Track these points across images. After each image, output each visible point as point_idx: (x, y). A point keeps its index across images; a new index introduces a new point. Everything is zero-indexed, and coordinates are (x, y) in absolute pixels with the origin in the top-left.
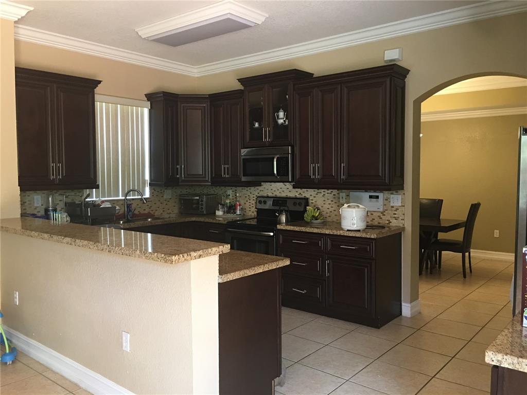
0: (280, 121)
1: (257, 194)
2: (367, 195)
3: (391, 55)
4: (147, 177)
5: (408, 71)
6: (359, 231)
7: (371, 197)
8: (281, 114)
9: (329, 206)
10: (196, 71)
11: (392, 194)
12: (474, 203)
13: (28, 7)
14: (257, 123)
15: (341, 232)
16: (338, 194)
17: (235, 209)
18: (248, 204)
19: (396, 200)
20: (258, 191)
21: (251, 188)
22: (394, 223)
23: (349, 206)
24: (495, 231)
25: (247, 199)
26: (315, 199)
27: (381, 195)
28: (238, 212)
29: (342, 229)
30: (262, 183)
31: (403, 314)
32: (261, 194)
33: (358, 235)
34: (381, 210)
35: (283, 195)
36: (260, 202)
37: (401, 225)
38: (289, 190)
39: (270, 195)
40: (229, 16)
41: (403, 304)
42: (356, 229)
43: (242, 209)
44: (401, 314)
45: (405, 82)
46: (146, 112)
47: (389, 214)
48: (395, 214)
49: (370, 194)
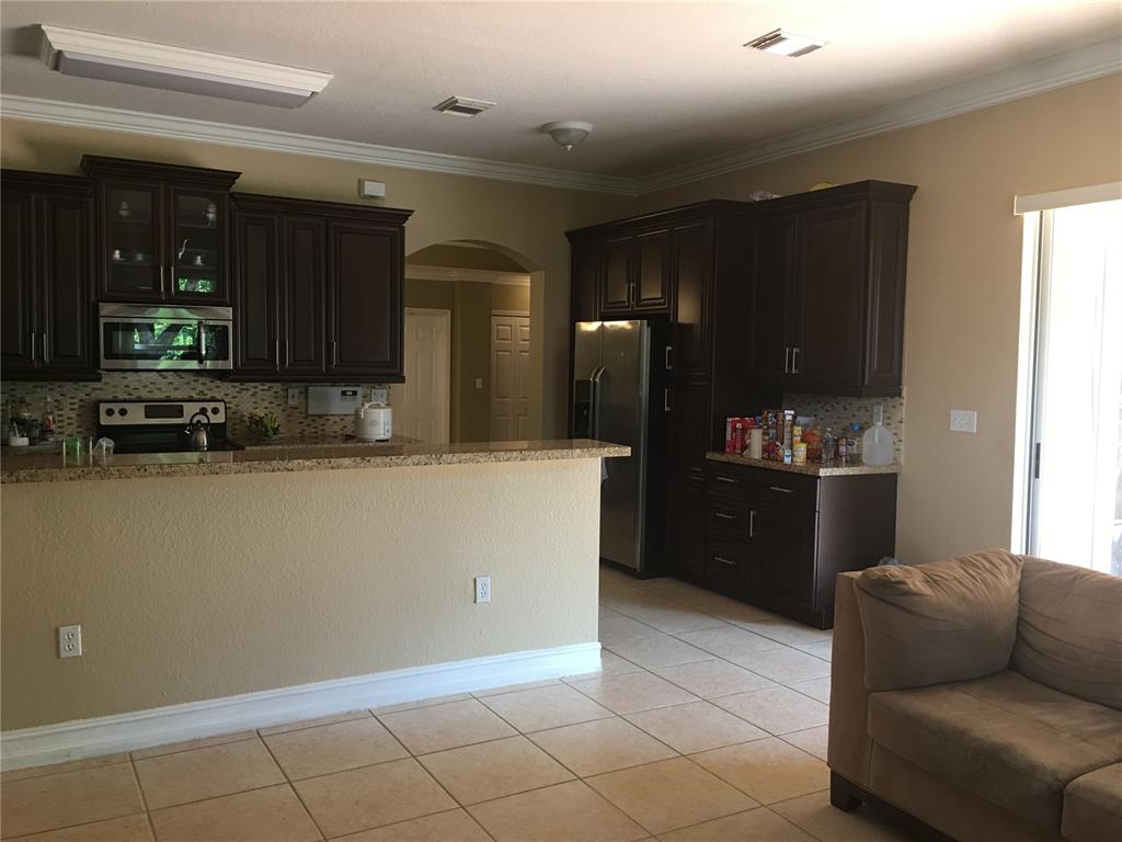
1: (83, 397)
2: (338, 390)
3: (375, 189)
7: (344, 393)
11: (374, 388)
16: (285, 390)
19: (379, 397)
20: (88, 390)
27: (359, 390)
32: (95, 395)
36: (110, 413)
49: (344, 389)
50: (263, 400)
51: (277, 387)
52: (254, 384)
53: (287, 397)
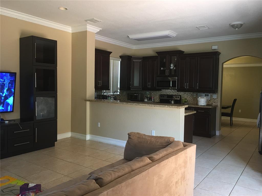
0: (172, 68)
1: (159, 94)
2: (204, 94)
3: (215, 47)
4: (119, 87)
5: (220, 53)
6: (204, 106)
7: (205, 95)
8: (172, 65)
9: (189, 98)
10: (134, 47)
11: (213, 94)
12: (235, 99)
13: (100, 29)
14: (162, 68)
15: (199, 106)
16: (193, 94)
17: (152, 99)
18: (155, 97)
19: (215, 96)
20: (160, 93)
21: (157, 91)
22: (214, 104)
23: (201, 98)
24: (239, 110)
25: (155, 95)
26: (184, 96)
27: (209, 94)
28: (153, 100)
29: (198, 105)
30: (162, 90)
31: (216, 134)
32: (161, 94)
33: (205, 107)
34: (209, 99)
35: (171, 94)
36: (161, 97)
37: (217, 105)
38: (173, 92)
39: (165, 94)
40: (167, 35)
41: (216, 131)
42: (204, 105)
43: (154, 99)
44: (215, 135)
45: (219, 57)
46: (119, 62)
47: (212, 101)
48: (214, 101)
49: (206, 94)
50: (189, 96)
51: (192, 93)
52: (187, 92)
53: (193, 95)
